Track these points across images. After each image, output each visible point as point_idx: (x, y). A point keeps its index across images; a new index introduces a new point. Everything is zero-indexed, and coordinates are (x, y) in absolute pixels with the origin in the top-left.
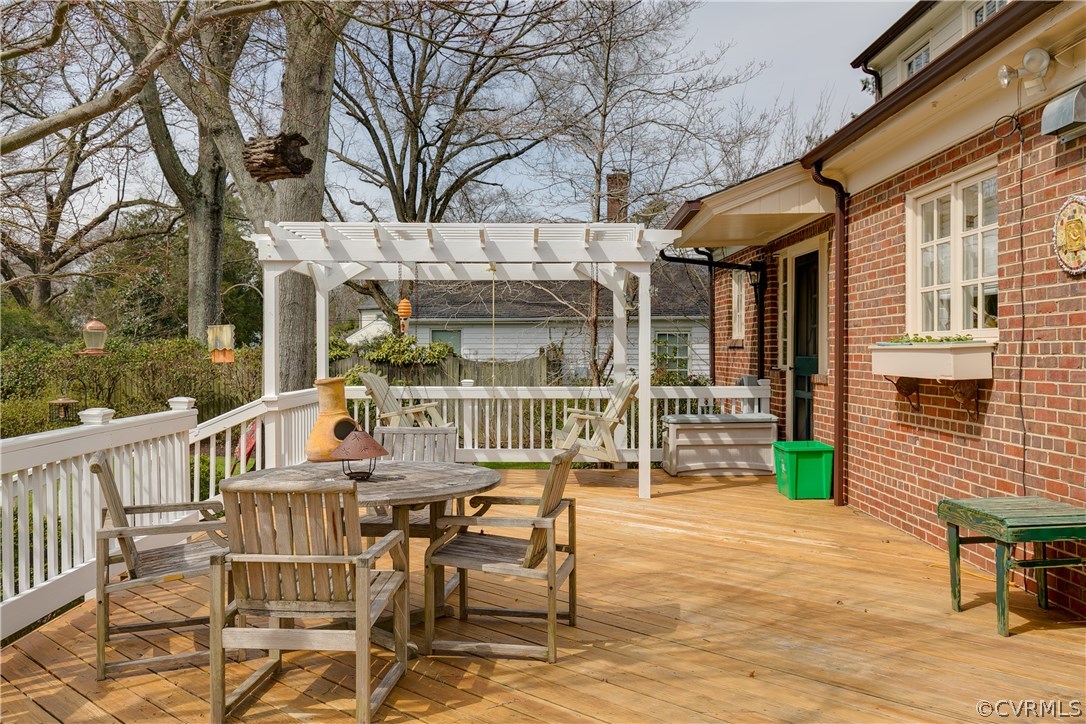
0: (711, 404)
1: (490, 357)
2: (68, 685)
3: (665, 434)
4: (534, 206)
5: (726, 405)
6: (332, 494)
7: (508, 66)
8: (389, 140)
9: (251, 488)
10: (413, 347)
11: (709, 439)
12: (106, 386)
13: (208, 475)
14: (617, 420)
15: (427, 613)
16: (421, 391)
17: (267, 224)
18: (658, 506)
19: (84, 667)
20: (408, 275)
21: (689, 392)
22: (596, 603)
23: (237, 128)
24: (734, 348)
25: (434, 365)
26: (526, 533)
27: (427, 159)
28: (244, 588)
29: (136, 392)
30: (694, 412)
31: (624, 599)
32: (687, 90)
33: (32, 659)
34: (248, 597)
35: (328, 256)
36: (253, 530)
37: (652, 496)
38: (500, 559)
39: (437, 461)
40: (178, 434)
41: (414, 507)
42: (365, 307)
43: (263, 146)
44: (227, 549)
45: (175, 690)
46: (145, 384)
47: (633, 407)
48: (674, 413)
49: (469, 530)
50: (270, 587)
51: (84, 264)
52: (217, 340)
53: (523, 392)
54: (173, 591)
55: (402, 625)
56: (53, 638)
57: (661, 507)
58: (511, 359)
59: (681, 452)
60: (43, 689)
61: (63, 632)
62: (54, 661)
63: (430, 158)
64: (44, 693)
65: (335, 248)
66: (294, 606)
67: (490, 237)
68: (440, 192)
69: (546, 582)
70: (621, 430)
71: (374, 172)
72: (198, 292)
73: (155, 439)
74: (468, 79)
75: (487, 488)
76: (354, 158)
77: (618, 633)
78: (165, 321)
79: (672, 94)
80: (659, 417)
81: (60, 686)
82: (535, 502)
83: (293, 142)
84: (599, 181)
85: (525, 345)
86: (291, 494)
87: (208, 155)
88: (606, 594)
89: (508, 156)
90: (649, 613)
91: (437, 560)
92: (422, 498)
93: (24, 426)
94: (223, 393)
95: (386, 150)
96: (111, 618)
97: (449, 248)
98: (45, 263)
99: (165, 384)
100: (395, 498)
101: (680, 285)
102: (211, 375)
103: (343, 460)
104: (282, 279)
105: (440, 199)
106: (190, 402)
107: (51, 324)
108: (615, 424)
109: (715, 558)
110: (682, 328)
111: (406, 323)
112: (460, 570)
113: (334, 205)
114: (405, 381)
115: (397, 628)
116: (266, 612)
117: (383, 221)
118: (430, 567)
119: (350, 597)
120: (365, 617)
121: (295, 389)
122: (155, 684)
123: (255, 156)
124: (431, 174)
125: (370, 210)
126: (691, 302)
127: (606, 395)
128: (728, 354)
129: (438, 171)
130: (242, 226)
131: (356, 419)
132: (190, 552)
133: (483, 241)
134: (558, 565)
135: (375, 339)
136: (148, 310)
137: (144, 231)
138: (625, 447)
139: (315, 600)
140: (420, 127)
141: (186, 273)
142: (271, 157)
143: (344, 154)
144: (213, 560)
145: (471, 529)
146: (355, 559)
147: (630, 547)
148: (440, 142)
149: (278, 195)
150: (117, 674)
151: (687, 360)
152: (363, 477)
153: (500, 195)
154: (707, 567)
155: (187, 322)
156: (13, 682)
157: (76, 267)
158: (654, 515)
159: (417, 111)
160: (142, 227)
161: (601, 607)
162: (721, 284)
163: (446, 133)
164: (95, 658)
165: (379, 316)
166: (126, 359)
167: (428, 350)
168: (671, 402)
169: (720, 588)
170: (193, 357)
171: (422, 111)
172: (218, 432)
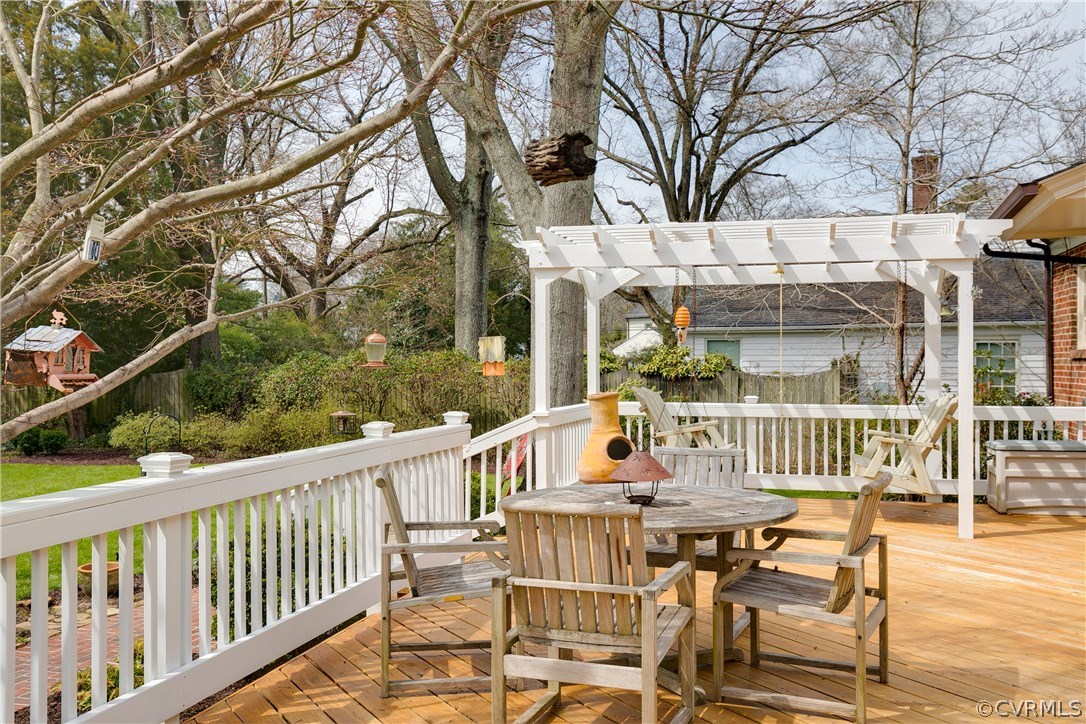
0: (1050, 427)
1: (775, 369)
2: (355, 699)
3: (990, 463)
4: (828, 199)
5: (1070, 430)
6: (617, 518)
7: (793, 40)
8: (660, 132)
9: (534, 509)
10: (687, 358)
11: (1049, 470)
12: (378, 399)
13: (479, 493)
14: (931, 445)
15: (716, 654)
16: (700, 408)
17: (538, 229)
18: (984, 548)
19: (369, 682)
20: (686, 280)
21: (1022, 414)
22: (912, 659)
23: (505, 130)
24: (1080, 360)
25: (709, 379)
26: (829, 572)
27: (701, 152)
28: (525, 613)
29: (405, 406)
30: (1028, 436)
31: (945, 657)
32: (1017, 51)
33: (321, 670)
34: (529, 623)
35: (601, 262)
36: (535, 553)
37: (976, 537)
38: (798, 601)
39: (723, 486)
40: (453, 449)
41: (701, 537)
42: (632, 315)
43: (546, 148)
44: (508, 572)
45: (456, 715)
46: (414, 397)
47: (949, 431)
48: (1001, 438)
49: (760, 566)
50: (551, 615)
51: (356, 276)
52: (488, 352)
53: (815, 411)
54: (449, 612)
55: (689, 666)
56: (340, 650)
57: (988, 549)
58: (797, 373)
59: (1012, 485)
60: (332, 702)
61: (348, 645)
62: (341, 674)
63: (704, 150)
64: (334, 705)
65: (608, 253)
66: (576, 636)
67: (778, 236)
68: (715, 187)
69: (854, 630)
70: (936, 457)
71: (644, 168)
72: (465, 302)
73: (431, 455)
74: (748, 58)
75: (783, 519)
76: (621, 155)
77: (940, 697)
78: (432, 333)
79: (998, 58)
80: (982, 442)
81: (348, 700)
82: (839, 537)
83: (577, 142)
84: (906, 166)
85: (815, 357)
86: (574, 516)
87: (475, 160)
88: (925, 650)
89: (793, 143)
90: (978, 675)
91: (727, 597)
92: (711, 527)
93: (303, 438)
94: (489, 407)
95: (657, 144)
96: (392, 634)
97: (731, 248)
98: (321, 276)
99: (433, 397)
100: (681, 525)
101: (1006, 285)
102: (477, 389)
103: (623, 482)
104: (552, 286)
105: (716, 195)
106: (463, 417)
107: (326, 336)
108: (928, 450)
109: (1061, 615)
110: (1008, 336)
111: (684, 333)
112: (749, 609)
113: (601, 207)
114: (681, 397)
115: (683, 669)
116: (547, 641)
117: (653, 221)
118: (719, 604)
119: (635, 631)
120: (652, 654)
121: (563, 404)
122: (437, 706)
123: (538, 160)
124: (705, 167)
125: (639, 210)
126: (1020, 304)
127: (916, 415)
128: (1072, 368)
129: (714, 163)
130: (507, 232)
131: (629, 437)
132: (468, 573)
133: (770, 240)
134: (868, 610)
135: (645, 350)
136: (417, 321)
137: (413, 241)
138: (940, 477)
139: (597, 632)
140: (693, 117)
141: (452, 283)
142: (554, 159)
143: (611, 151)
144: (495, 582)
145: (763, 564)
146: (641, 591)
147: (951, 595)
148: (715, 131)
149: (546, 198)
150: (400, 692)
151: (1014, 374)
152: (646, 501)
153: (782, 186)
154: (1051, 626)
155: (453, 333)
156: (306, 692)
157: (349, 280)
158: (978, 558)
159: (690, 99)
160: (410, 237)
161: (918, 663)
162: (1062, 282)
163: (722, 121)
164: (379, 675)
165: (648, 326)
166: (396, 372)
167: (703, 363)
168: (998, 424)
169: (1070, 652)
170: (460, 369)
171: (695, 99)
172: (488, 448)
